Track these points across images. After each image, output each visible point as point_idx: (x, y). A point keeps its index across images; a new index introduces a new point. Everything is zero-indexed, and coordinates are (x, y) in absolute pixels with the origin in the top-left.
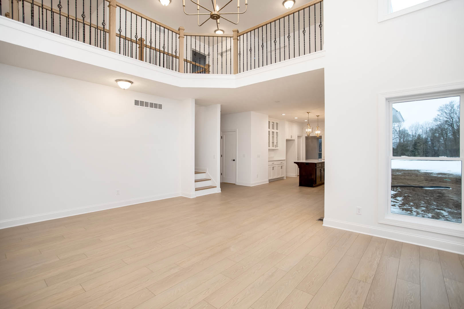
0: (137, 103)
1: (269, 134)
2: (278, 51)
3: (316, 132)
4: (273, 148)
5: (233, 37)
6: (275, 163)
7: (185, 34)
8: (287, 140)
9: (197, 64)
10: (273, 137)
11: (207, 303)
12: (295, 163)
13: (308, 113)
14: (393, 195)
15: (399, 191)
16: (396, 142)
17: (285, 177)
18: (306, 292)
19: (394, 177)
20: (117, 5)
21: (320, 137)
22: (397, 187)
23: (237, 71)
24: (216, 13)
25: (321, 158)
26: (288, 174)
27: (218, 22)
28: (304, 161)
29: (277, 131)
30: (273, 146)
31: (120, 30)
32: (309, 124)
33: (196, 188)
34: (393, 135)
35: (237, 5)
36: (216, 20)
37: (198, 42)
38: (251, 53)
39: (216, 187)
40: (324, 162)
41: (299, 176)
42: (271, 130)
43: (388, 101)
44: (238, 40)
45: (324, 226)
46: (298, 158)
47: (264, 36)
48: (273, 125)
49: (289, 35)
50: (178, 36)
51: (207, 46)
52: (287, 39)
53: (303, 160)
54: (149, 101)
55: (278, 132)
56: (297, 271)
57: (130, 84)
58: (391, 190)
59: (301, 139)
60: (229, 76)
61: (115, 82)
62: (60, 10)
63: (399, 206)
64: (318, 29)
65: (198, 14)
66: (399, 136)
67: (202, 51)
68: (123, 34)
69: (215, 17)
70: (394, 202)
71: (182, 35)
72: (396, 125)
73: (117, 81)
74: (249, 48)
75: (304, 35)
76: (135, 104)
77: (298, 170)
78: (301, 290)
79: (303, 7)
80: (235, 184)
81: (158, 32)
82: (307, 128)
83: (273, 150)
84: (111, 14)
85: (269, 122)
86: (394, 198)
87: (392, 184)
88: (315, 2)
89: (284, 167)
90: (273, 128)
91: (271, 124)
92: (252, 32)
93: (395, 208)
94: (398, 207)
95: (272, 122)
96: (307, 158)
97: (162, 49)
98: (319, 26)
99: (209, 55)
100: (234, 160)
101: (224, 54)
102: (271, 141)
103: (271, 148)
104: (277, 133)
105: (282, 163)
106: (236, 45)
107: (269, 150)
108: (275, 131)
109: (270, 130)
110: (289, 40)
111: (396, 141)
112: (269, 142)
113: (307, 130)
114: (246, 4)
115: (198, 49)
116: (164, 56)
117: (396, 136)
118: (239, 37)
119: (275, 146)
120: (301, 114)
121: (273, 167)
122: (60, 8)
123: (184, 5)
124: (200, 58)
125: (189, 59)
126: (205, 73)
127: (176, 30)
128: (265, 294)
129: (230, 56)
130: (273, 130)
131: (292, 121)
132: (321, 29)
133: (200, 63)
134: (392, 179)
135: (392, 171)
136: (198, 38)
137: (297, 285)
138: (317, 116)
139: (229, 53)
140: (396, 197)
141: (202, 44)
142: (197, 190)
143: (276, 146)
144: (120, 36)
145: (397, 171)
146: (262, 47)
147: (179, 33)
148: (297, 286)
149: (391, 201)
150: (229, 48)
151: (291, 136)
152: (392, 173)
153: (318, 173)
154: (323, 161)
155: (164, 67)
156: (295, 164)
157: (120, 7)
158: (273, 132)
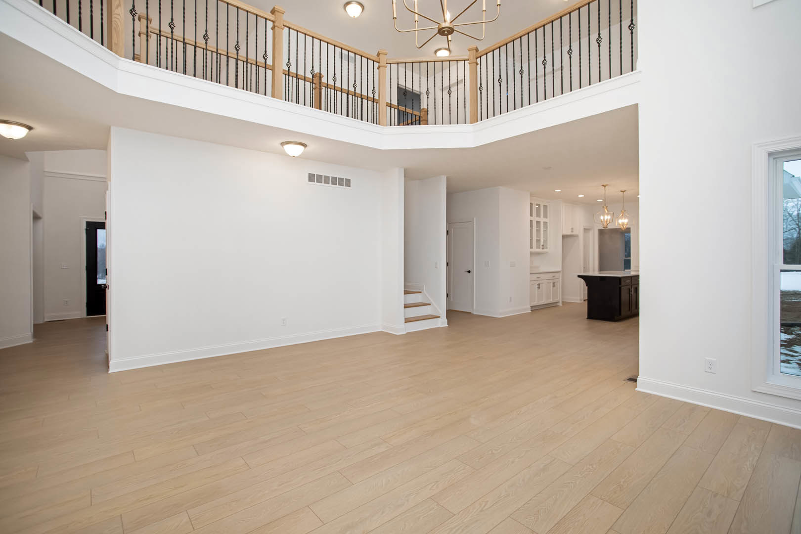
0: (311, 178)
1: (531, 226)
3: (620, 221)
4: (538, 250)
5: (468, 60)
6: (543, 276)
7: (388, 61)
8: (564, 237)
9: (409, 110)
10: (538, 231)
11: (436, 504)
12: (579, 276)
13: (605, 186)
14: (785, 342)
15: (798, 334)
16: (791, 239)
17: (561, 302)
18: (609, 501)
19: (785, 305)
20: (284, 25)
21: (628, 230)
22: (793, 325)
23: (477, 117)
24: (447, 24)
25: (630, 268)
26: (565, 297)
27: (450, 39)
28: (596, 273)
29: (545, 220)
30: (538, 247)
31: (288, 64)
32: (607, 207)
33: (405, 319)
34: (784, 223)
36: (446, 37)
37: (409, 73)
38: (500, 85)
39: (439, 317)
40: (638, 276)
41: (587, 301)
42: (535, 219)
43: (774, 159)
44: (477, 64)
45: (639, 392)
46: (585, 268)
48: (538, 210)
49: (570, 49)
50: (376, 65)
51: (424, 79)
52: (566, 57)
53: (594, 272)
54: (331, 175)
55: (547, 222)
56: (592, 465)
57: (302, 148)
58: (781, 332)
59: (591, 233)
60: (462, 127)
61: (281, 146)
62: (207, 43)
63: (798, 363)
64: (626, 32)
65: (417, 29)
66: (798, 225)
67: (416, 89)
68: (293, 70)
69: (446, 32)
70: (787, 355)
71: (383, 63)
72: (790, 204)
73: (283, 144)
74: (497, 77)
75: (599, 46)
76: (309, 180)
77: (584, 290)
78: (600, 497)
80: (471, 313)
81: (345, 63)
82: (603, 214)
83: (539, 254)
84: (276, 40)
85: (531, 204)
86: (786, 347)
87: (781, 320)
89: (559, 285)
90: (538, 215)
91: (535, 207)
92: (503, 49)
93: (790, 368)
94: (797, 365)
95: (537, 205)
96: (601, 268)
97: (352, 89)
98: (629, 27)
99: (427, 93)
100: (469, 272)
101: (454, 89)
102: (535, 239)
103: (535, 250)
104: (545, 223)
105: (554, 278)
106: (474, 73)
107: (531, 253)
108: (542, 220)
109: (532, 219)
110: (570, 58)
111: (790, 237)
112: (531, 240)
113: (601, 218)
114: (498, 5)
115: (409, 86)
116: (348, 98)
117: (790, 225)
118: (479, 60)
119: (541, 247)
120: (591, 189)
121: (539, 284)
122: (207, 40)
123: (395, 16)
124: (413, 100)
125: (395, 102)
126: (419, 124)
127: (374, 57)
128: (534, 498)
129: (464, 92)
130: (538, 219)
131: (574, 202)
132: (632, 33)
133: (413, 108)
134: (782, 310)
135: (781, 295)
136: (409, 66)
137: (592, 489)
138: (622, 191)
139: (461, 86)
140: (793, 345)
142: (407, 321)
143: (544, 247)
144: (288, 74)
145: (792, 294)
146: (520, 74)
147: (378, 60)
148: (592, 491)
149: (781, 353)
150: (461, 77)
151: (572, 229)
152: (781, 298)
153: (624, 296)
154: (633, 273)
155: (348, 116)
156: (579, 278)
157: (289, 28)
158: (538, 222)
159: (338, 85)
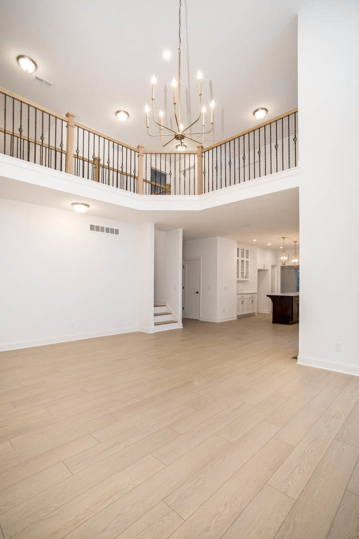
0: (92, 228)
1: (238, 263)
2: (247, 168)
3: (293, 261)
4: (243, 279)
5: (197, 154)
6: (245, 296)
7: (145, 152)
8: (259, 270)
9: (158, 185)
10: (243, 267)
12: (267, 296)
13: (284, 238)
17: (257, 313)
20: (75, 125)
21: (298, 267)
23: (201, 191)
24: (180, 133)
26: (259, 310)
27: (183, 141)
28: (280, 294)
29: (247, 259)
30: (242, 277)
31: (77, 151)
32: (285, 251)
35: (202, 123)
36: (180, 141)
37: (158, 160)
38: (217, 171)
39: (177, 322)
41: (272, 312)
42: (240, 259)
44: (202, 157)
45: (299, 365)
46: (272, 291)
47: (232, 151)
48: (243, 253)
49: (260, 150)
50: (137, 154)
51: (168, 164)
52: (257, 155)
53: (278, 293)
54: (105, 226)
57: (86, 207)
59: (276, 269)
60: (192, 197)
61: (71, 206)
62: (21, 134)
64: (292, 143)
65: (162, 135)
67: (163, 170)
68: (80, 155)
69: (180, 138)
71: (141, 153)
73: (73, 204)
74: (215, 166)
75: (277, 150)
76: (91, 230)
77: (271, 305)
79: (276, 120)
80: (198, 320)
81: (116, 151)
82: (282, 256)
83: (243, 281)
84: (69, 135)
85: (238, 249)
88: (289, 113)
89: (255, 302)
90: (243, 256)
91: (240, 251)
95: (242, 249)
96: (282, 291)
98: (294, 139)
99: (170, 174)
100: (197, 293)
101: (187, 172)
102: (240, 272)
103: (240, 279)
104: (247, 262)
105: (253, 297)
106: (200, 163)
107: (238, 281)
108: (245, 259)
109: (238, 258)
110: (260, 156)
112: (238, 273)
113: (282, 258)
114: (211, 123)
115: (158, 168)
116: (117, 175)
118: (203, 154)
119: (245, 277)
120: (274, 240)
121: (243, 301)
122: (21, 132)
123: (148, 126)
124: (161, 178)
125: (149, 179)
126: (165, 194)
127: (135, 149)
129: (194, 174)
130: (242, 259)
131: (265, 248)
132: (295, 143)
133: (161, 183)
136: (158, 156)
138: (294, 242)
139: (192, 170)
141: (163, 162)
142: (156, 324)
143: (247, 277)
144: (77, 157)
146: (229, 164)
147: (138, 151)
150: (192, 165)
151: (264, 265)
153: (295, 308)
155: (117, 187)
157: (78, 127)
158: (243, 261)
159: (111, 166)
